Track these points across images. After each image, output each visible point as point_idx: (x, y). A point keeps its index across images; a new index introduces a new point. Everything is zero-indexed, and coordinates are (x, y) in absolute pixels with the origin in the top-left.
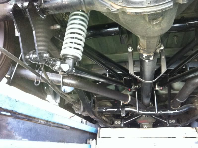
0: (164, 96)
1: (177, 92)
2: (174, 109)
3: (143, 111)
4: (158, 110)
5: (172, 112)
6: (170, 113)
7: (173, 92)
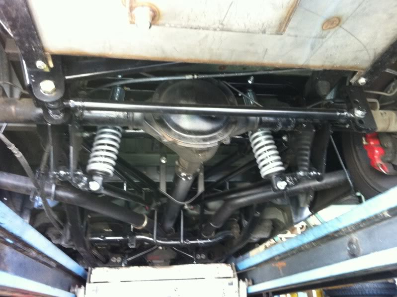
0: (194, 218)
1: (213, 213)
2: (205, 237)
3: (162, 240)
4: (184, 240)
5: (202, 242)
6: (201, 244)
7: (207, 212)
